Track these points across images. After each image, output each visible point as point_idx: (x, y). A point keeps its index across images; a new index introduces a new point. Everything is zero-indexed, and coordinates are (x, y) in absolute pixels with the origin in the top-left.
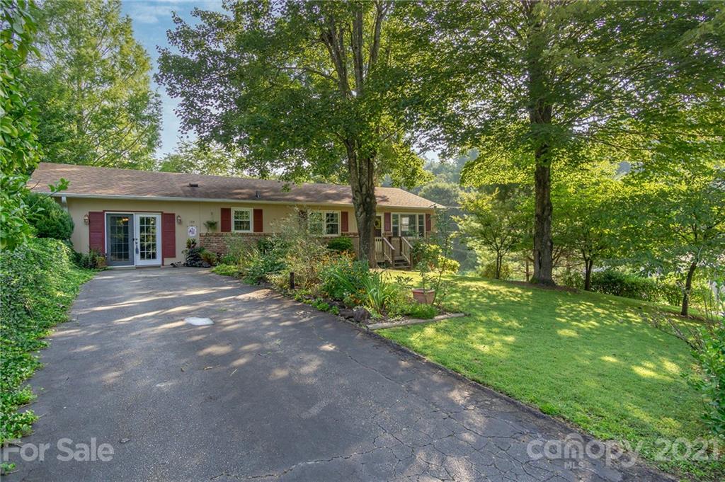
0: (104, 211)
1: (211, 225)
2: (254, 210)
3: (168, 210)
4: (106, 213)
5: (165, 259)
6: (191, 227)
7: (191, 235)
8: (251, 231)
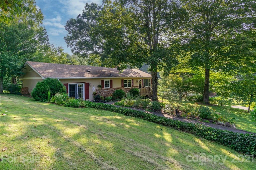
0: (68, 83)
1: (99, 86)
2: (110, 80)
3: (87, 82)
4: (69, 84)
5: (86, 100)
6: (93, 88)
7: (93, 90)
8: (109, 87)
